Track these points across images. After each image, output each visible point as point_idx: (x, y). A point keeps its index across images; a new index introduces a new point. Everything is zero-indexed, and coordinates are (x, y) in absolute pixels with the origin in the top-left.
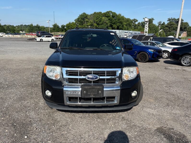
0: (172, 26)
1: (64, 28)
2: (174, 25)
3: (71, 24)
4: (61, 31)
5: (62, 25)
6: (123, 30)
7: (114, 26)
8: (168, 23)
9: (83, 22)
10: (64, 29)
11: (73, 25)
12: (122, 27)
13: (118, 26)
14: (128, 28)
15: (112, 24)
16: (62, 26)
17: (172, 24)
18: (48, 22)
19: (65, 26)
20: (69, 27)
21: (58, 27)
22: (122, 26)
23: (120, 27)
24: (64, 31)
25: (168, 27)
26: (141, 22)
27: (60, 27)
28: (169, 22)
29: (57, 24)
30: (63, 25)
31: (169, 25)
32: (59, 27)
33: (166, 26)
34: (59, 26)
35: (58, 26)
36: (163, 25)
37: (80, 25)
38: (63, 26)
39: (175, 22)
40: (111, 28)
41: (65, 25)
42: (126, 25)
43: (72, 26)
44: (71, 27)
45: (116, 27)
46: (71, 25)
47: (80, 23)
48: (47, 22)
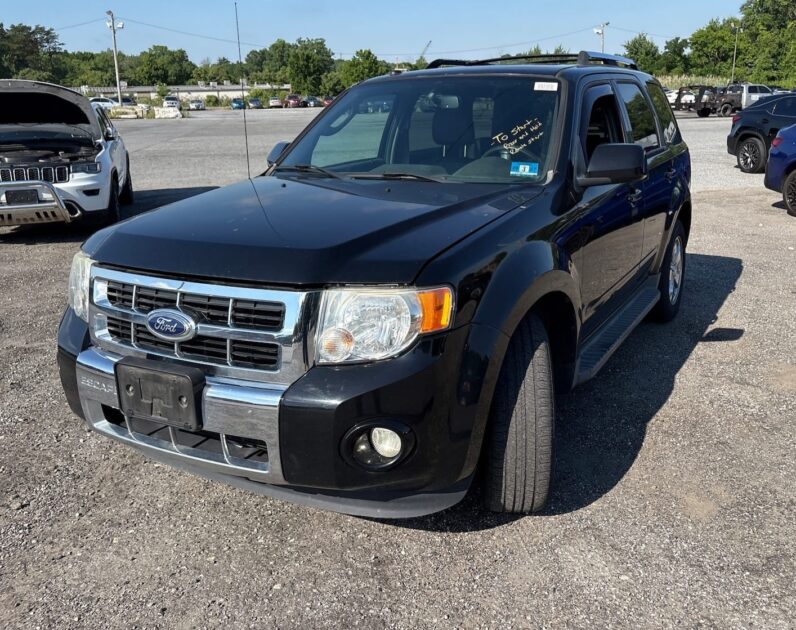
1: (680, 55)
3: (721, 28)
4: (664, 68)
5: (669, 41)
9: (785, 14)
10: (678, 59)
11: (726, 34)
16: (669, 45)
18: (600, 31)
19: (685, 43)
20: (705, 45)
21: (651, 52)
24: (680, 68)
27: (662, 50)
29: (648, 39)
30: (677, 39)
32: (657, 50)
34: (656, 45)
35: (652, 46)
37: (769, 28)
38: (676, 47)
41: (685, 41)
43: (722, 38)
44: (718, 43)
46: (720, 34)
47: (768, 16)
48: (596, 31)
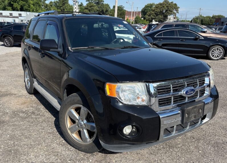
0: (93, 8)
2: (94, 7)
6: (29, 11)
7: (15, 5)
8: (87, 4)
12: (28, 8)
13: (21, 6)
14: (36, 9)
15: (12, 3)
17: (92, 6)
22: (28, 6)
23: (25, 7)
25: (88, 9)
26: (53, 2)
28: (88, 2)
31: (89, 7)
33: (86, 8)
36: (81, 7)
39: (95, 3)
40: (10, 8)
42: (34, 5)
45: (19, 7)
